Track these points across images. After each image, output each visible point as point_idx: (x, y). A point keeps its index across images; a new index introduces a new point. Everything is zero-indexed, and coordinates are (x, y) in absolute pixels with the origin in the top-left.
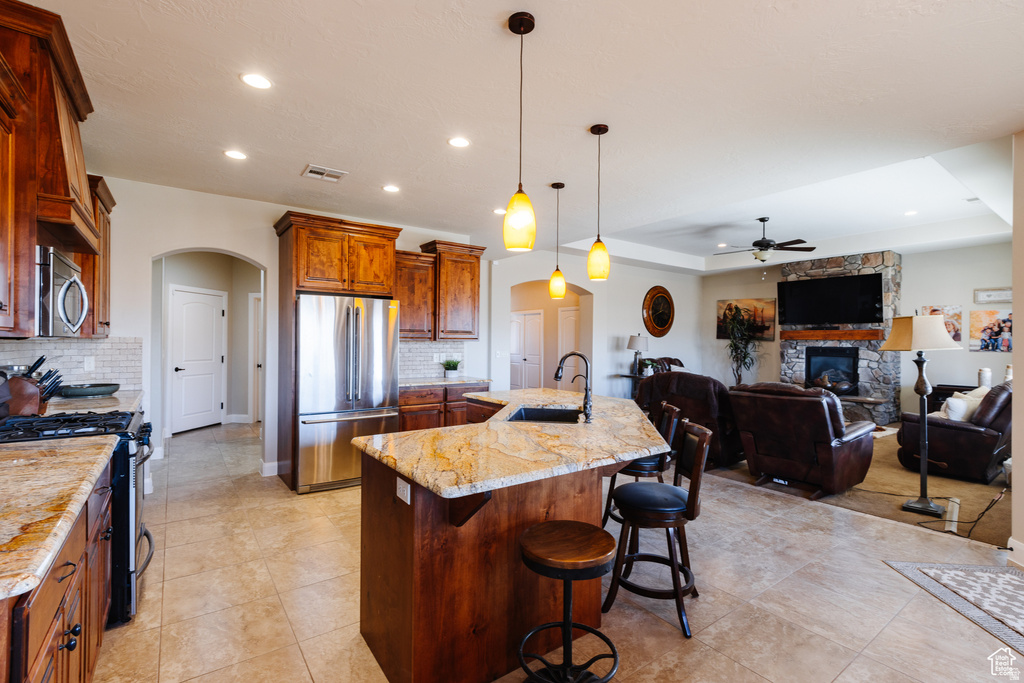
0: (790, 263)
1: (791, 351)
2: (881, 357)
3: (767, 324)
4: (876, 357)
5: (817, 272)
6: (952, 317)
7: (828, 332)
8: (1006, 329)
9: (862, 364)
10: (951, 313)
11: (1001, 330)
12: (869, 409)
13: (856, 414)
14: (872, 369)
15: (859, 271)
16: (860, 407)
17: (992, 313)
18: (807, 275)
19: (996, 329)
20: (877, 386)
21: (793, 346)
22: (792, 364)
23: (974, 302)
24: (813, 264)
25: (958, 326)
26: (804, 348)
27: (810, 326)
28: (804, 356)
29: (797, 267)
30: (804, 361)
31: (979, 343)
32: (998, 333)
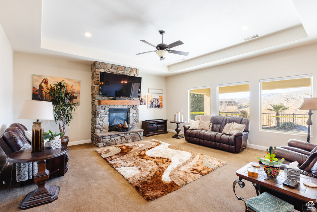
0: (101, 63)
1: (102, 111)
2: (137, 112)
3: (75, 95)
4: (135, 111)
5: (114, 71)
6: (144, 97)
7: (123, 101)
8: (154, 101)
9: (131, 115)
10: (144, 95)
11: (153, 102)
12: (139, 134)
13: (135, 137)
14: (134, 117)
15: (129, 74)
16: (136, 134)
17: (152, 96)
18: (109, 71)
19: (152, 101)
20: (136, 124)
21: (103, 108)
22: (103, 118)
23: (149, 92)
24: (112, 66)
25: (145, 100)
26: (108, 109)
27: (111, 98)
28: (108, 113)
29: (105, 65)
30: (108, 116)
31: (149, 106)
32: (153, 103)
